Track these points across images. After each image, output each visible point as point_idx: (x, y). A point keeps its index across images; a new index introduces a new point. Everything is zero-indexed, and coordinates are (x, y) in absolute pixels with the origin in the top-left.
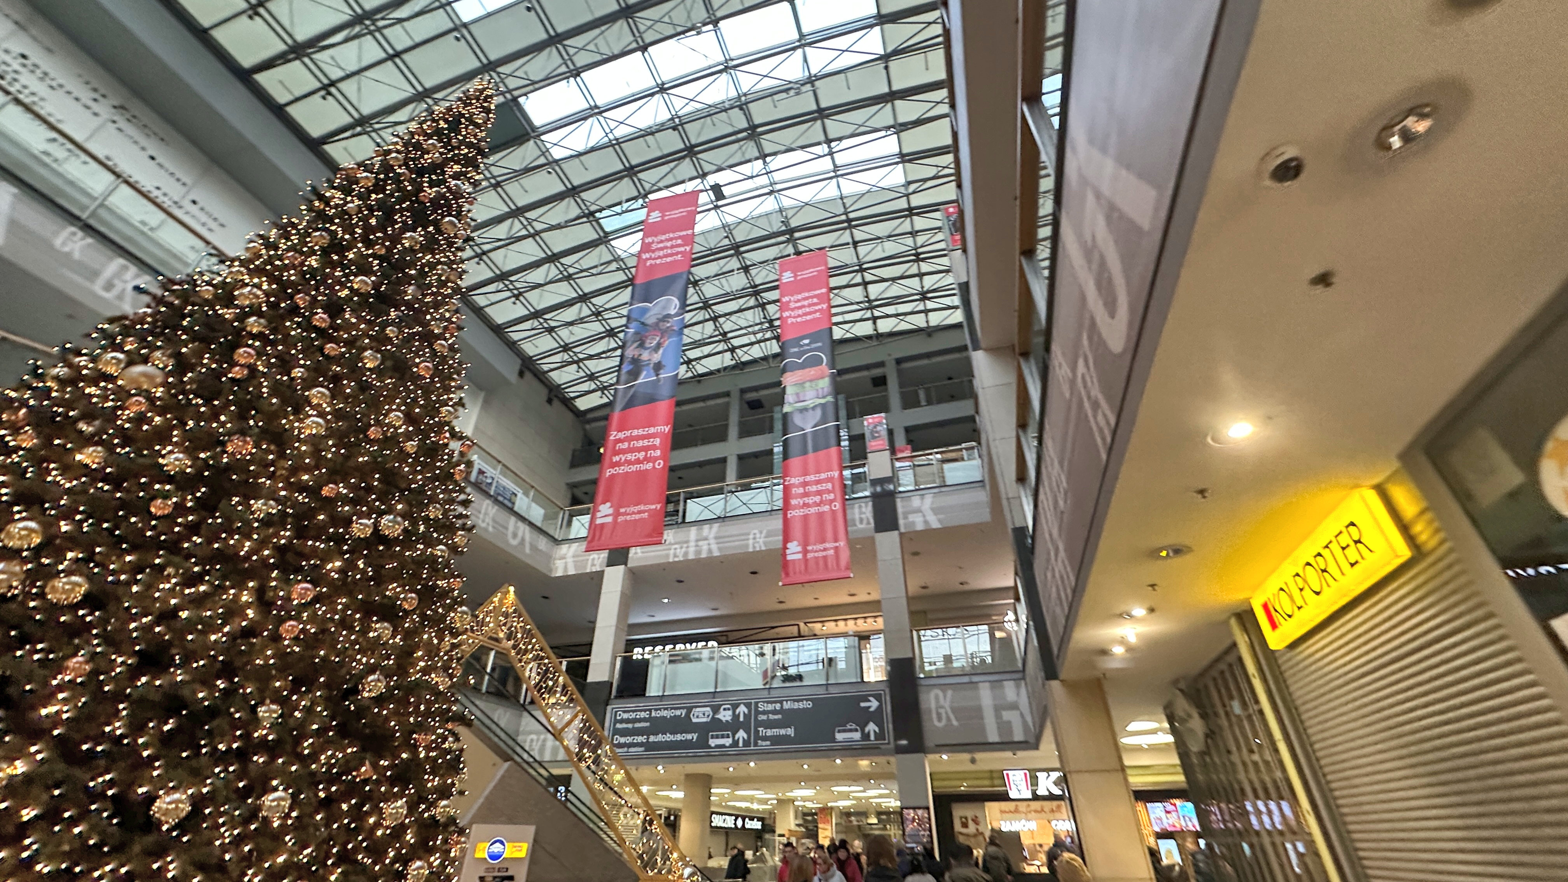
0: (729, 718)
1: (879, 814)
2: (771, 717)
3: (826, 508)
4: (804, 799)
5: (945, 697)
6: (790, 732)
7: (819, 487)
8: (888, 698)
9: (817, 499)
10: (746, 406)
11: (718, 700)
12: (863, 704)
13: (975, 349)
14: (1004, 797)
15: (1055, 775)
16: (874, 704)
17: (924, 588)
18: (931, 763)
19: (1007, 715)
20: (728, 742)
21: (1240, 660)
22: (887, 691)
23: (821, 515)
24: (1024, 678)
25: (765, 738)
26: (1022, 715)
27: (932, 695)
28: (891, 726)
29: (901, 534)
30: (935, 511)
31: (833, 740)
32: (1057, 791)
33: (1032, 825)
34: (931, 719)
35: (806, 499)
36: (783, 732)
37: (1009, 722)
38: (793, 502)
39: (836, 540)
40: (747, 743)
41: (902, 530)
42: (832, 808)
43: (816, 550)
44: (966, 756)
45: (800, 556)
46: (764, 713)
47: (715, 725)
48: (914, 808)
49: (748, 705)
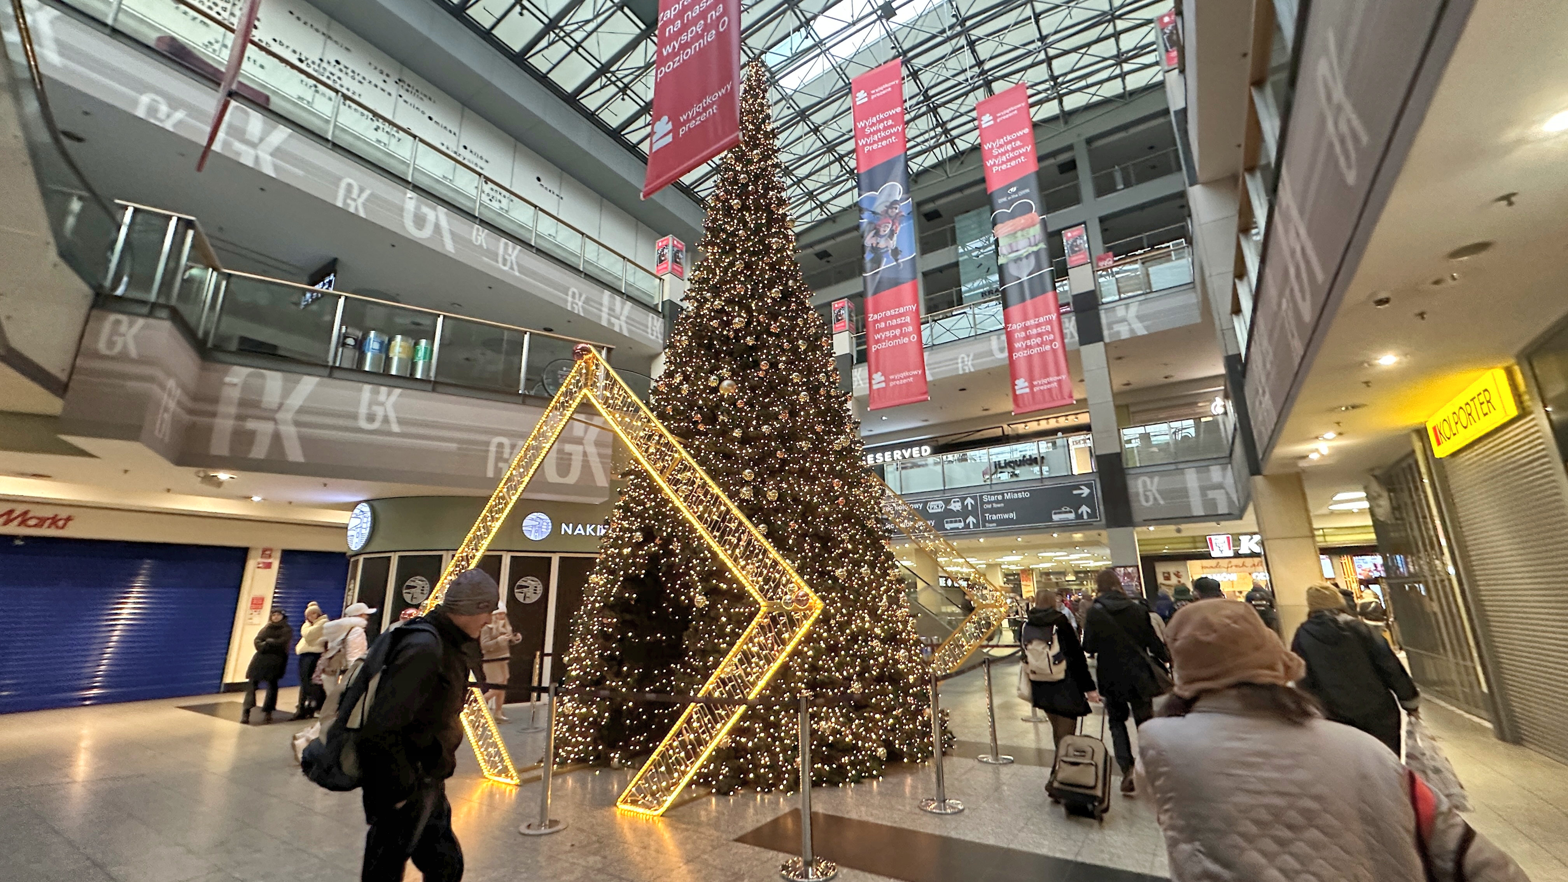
0: (959, 508)
1: (1076, 573)
2: (995, 505)
3: (1048, 347)
4: (1009, 564)
5: (1152, 482)
6: (1012, 515)
7: (1039, 330)
8: (1098, 486)
9: (1039, 340)
10: (923, 219)
11: (948, 495)
12: (1075, 492)
13: (1191, 185)
14: (1207, 556)
15: (1257, 538)
16: (1086, 491)
17: (1128, 384)
18: (1138, 533)
19: (1211, 494)
20: (961, 525)
21: (1416, 462)
22: (1098, 480)
23: (1043, 354)
24: (1230, 463)
25: (992, 521)
26: (1227, 493)
27: (1140, 482)
28: (1102, 507)
29: (1106, 345)
30: (1140, 318)
31: (1051, 520)
32: (1257, 549)
33: (1234, 577)
34: (1139, 501)
35: (1028, 342)
36: (1006, 516)
37: (1214, 499)
38: (1017, 345)
39: (1058, 374)
40: (976, 525)
41: (1107, 340)
42: (1032, 570)
43: (1041, 384)
44: (1173, 527)
45: (1027, 390)
46: (988, 502)
47: (949, 514)
48: (1125, 567)
49: (973, 498)
